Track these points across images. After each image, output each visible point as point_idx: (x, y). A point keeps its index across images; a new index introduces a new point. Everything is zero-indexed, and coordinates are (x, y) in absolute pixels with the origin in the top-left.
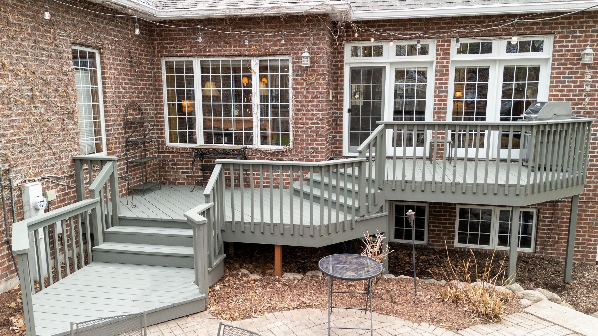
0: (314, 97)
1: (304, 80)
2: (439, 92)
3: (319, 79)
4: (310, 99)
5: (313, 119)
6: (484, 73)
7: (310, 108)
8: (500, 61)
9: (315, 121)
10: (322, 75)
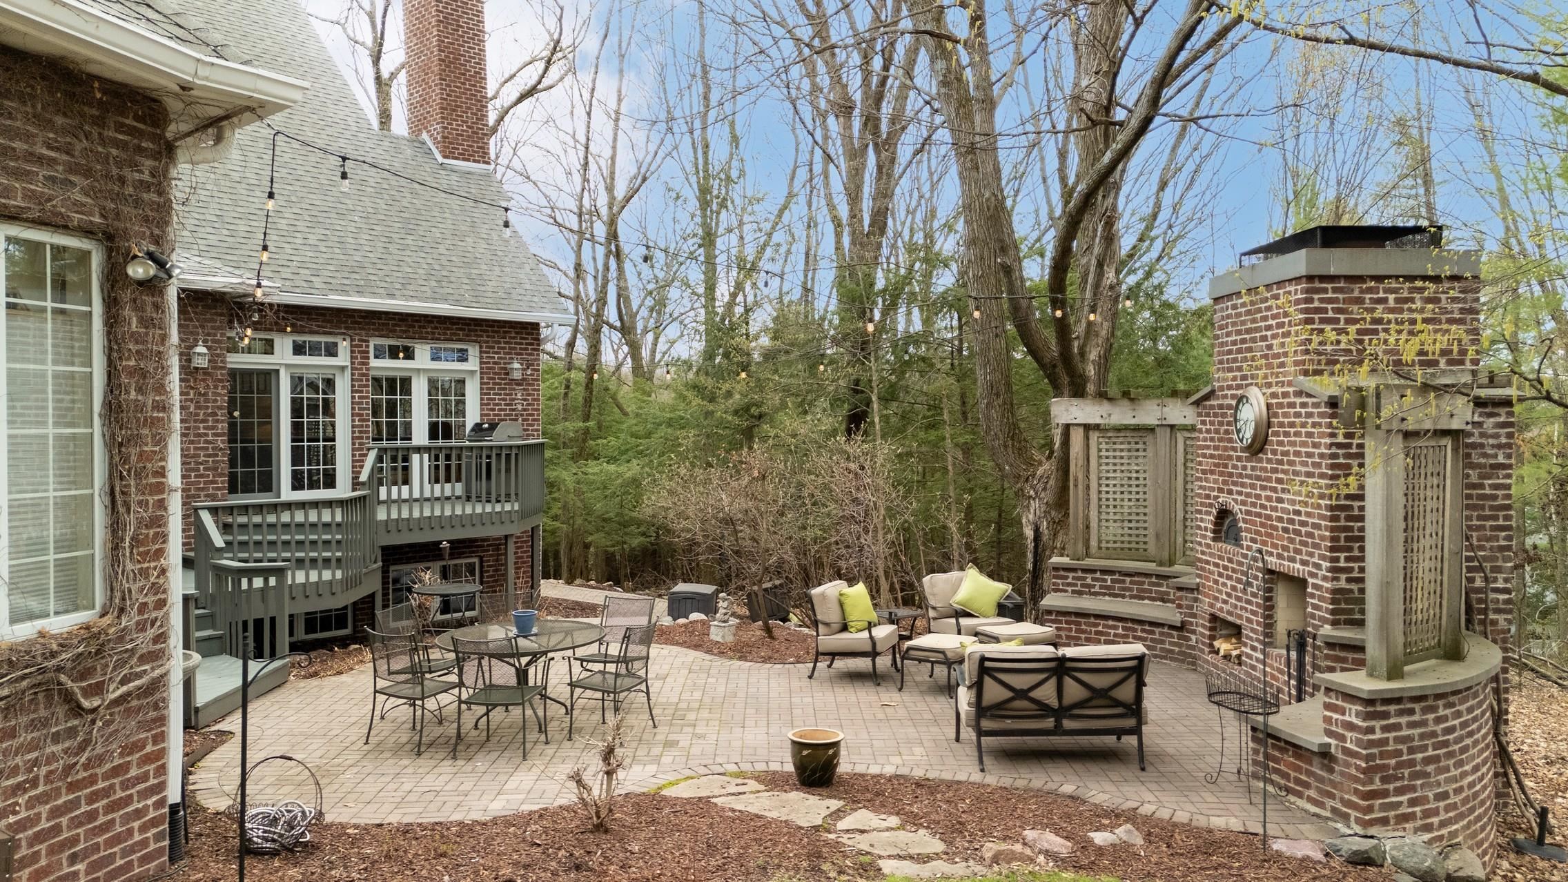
0: (209, 415)
1: (192, 388)
2: (360, 409)
3: (216, 387)
4: (201, 417)
5: (207, 448)
6: (406, 384)
7: (202, 431)
8: (425, 370)
9: (211, 451)
10: (221, 381)
